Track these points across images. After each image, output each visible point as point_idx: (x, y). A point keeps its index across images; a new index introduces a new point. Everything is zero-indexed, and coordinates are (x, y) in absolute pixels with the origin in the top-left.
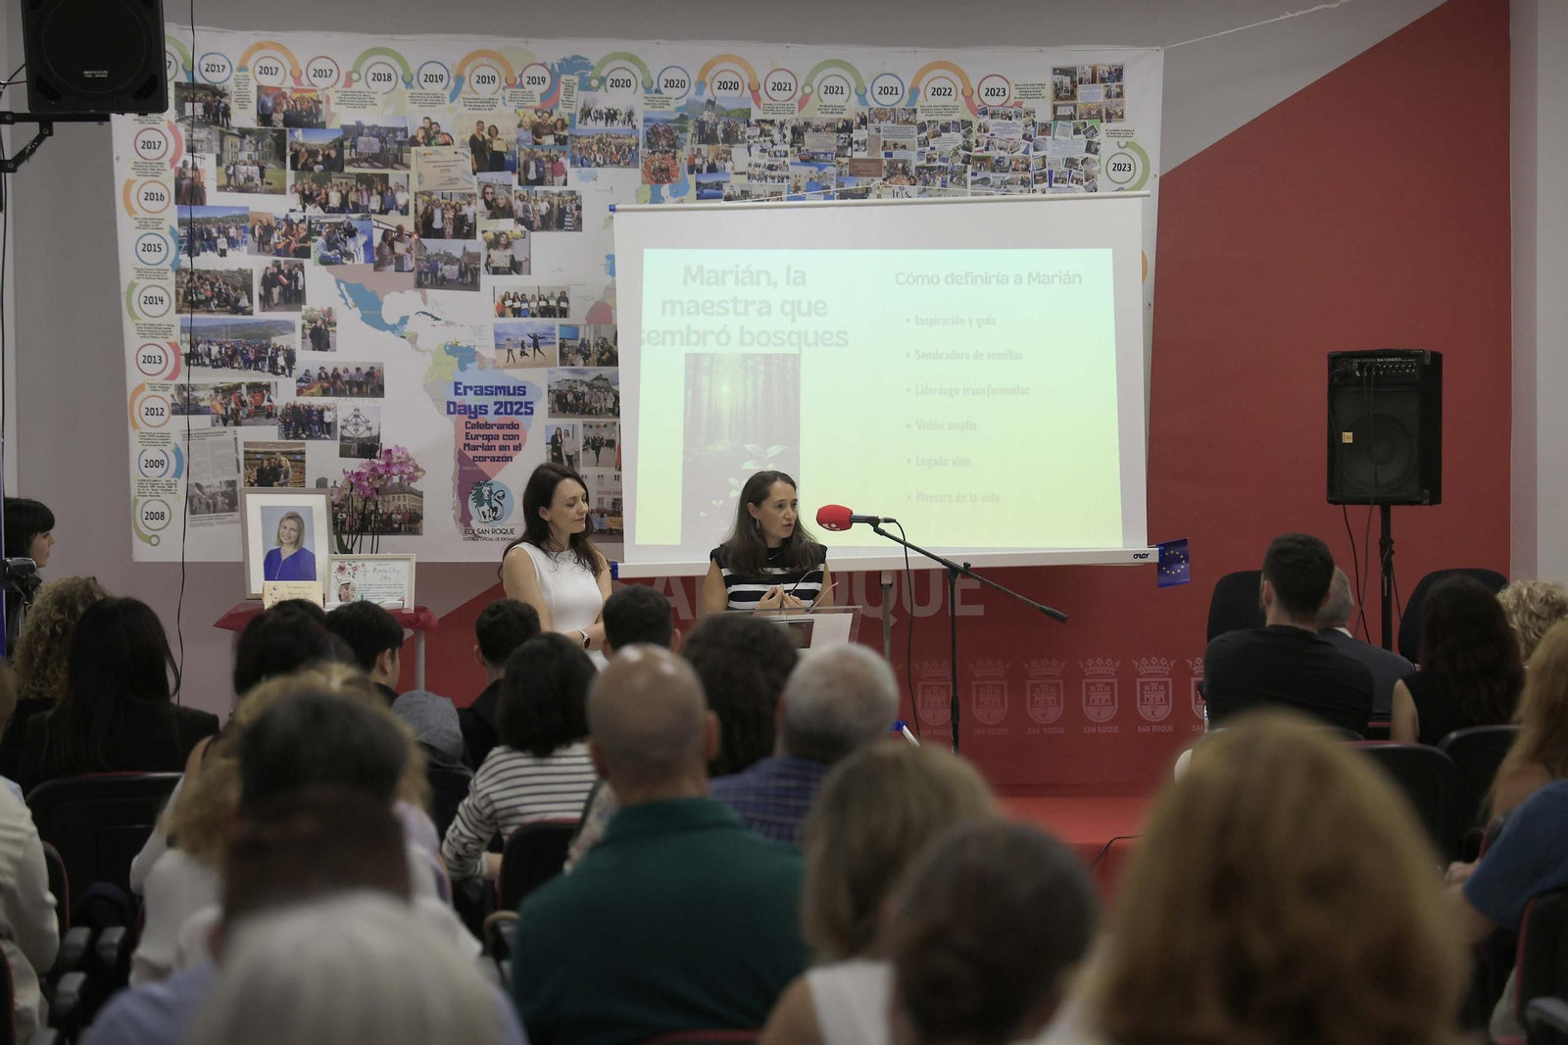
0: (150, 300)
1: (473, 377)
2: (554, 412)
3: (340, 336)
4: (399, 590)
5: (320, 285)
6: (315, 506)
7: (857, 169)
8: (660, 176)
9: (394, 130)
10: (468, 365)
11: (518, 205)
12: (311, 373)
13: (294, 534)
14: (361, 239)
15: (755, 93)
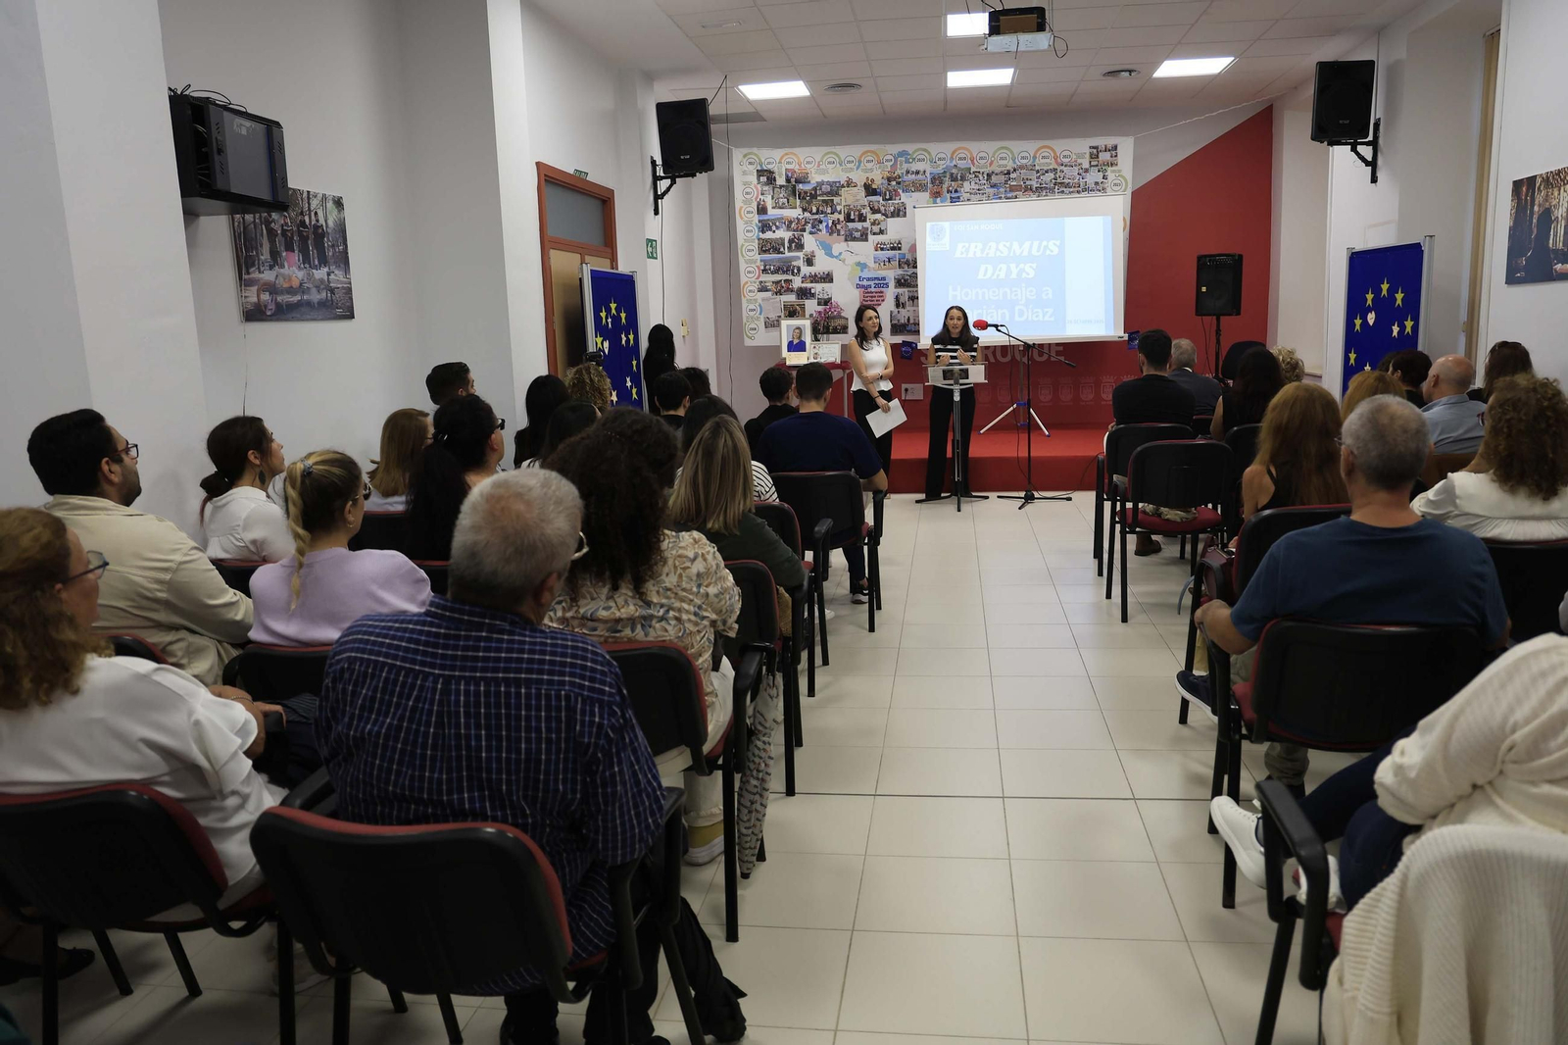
0: (749, 250)
1: (866, 274)
2: (896, 286)
3: (817, 261)
4: (834, 355)
5: (810, 242)
6: (806, 324)
7: (1012, 189)
8: (936, 195)
9: (836, 182)
10: (864, 270)
11: (882, 208)
12: (806, 275)
13: (798, 334)
14: (824, 224)
15: (972, 161)
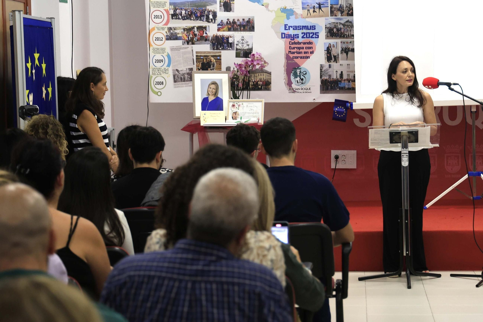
1: (293, 22)
2: (328, 37)
3: (236, 5)
4: (257, 115)
6: (224, 79)
10: (290, 17)
12: (223, 22)
13: (214, 91)
